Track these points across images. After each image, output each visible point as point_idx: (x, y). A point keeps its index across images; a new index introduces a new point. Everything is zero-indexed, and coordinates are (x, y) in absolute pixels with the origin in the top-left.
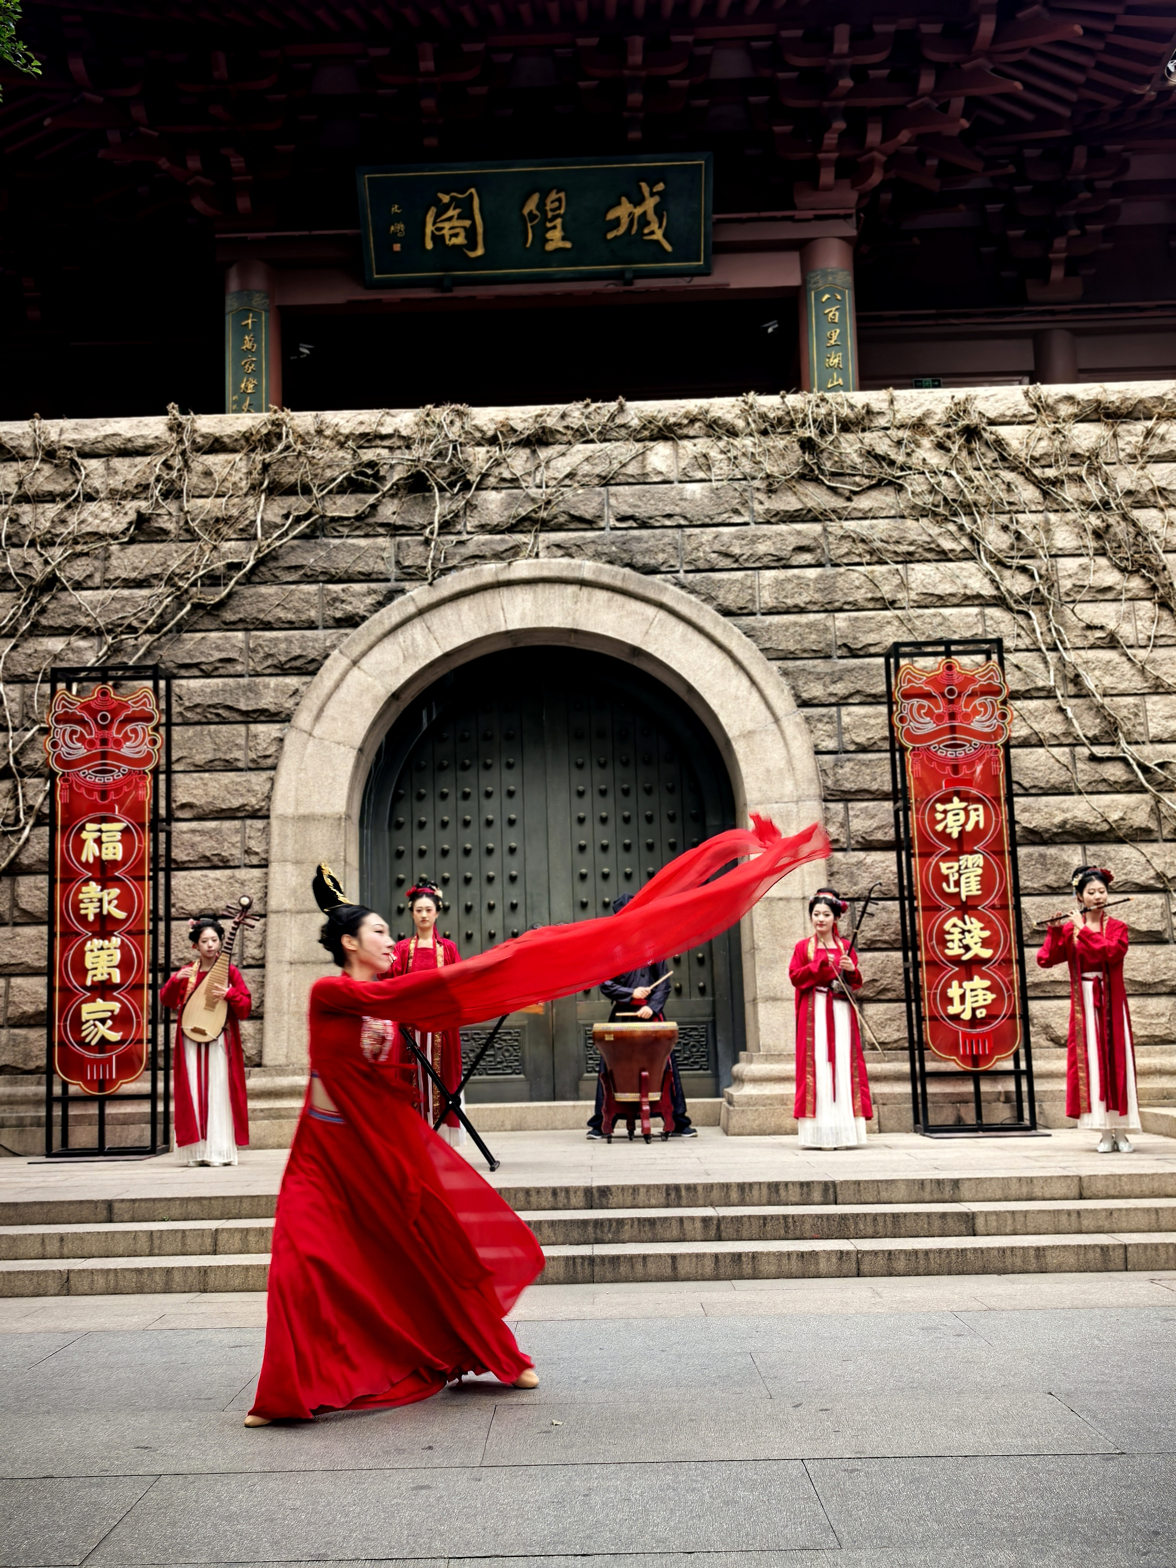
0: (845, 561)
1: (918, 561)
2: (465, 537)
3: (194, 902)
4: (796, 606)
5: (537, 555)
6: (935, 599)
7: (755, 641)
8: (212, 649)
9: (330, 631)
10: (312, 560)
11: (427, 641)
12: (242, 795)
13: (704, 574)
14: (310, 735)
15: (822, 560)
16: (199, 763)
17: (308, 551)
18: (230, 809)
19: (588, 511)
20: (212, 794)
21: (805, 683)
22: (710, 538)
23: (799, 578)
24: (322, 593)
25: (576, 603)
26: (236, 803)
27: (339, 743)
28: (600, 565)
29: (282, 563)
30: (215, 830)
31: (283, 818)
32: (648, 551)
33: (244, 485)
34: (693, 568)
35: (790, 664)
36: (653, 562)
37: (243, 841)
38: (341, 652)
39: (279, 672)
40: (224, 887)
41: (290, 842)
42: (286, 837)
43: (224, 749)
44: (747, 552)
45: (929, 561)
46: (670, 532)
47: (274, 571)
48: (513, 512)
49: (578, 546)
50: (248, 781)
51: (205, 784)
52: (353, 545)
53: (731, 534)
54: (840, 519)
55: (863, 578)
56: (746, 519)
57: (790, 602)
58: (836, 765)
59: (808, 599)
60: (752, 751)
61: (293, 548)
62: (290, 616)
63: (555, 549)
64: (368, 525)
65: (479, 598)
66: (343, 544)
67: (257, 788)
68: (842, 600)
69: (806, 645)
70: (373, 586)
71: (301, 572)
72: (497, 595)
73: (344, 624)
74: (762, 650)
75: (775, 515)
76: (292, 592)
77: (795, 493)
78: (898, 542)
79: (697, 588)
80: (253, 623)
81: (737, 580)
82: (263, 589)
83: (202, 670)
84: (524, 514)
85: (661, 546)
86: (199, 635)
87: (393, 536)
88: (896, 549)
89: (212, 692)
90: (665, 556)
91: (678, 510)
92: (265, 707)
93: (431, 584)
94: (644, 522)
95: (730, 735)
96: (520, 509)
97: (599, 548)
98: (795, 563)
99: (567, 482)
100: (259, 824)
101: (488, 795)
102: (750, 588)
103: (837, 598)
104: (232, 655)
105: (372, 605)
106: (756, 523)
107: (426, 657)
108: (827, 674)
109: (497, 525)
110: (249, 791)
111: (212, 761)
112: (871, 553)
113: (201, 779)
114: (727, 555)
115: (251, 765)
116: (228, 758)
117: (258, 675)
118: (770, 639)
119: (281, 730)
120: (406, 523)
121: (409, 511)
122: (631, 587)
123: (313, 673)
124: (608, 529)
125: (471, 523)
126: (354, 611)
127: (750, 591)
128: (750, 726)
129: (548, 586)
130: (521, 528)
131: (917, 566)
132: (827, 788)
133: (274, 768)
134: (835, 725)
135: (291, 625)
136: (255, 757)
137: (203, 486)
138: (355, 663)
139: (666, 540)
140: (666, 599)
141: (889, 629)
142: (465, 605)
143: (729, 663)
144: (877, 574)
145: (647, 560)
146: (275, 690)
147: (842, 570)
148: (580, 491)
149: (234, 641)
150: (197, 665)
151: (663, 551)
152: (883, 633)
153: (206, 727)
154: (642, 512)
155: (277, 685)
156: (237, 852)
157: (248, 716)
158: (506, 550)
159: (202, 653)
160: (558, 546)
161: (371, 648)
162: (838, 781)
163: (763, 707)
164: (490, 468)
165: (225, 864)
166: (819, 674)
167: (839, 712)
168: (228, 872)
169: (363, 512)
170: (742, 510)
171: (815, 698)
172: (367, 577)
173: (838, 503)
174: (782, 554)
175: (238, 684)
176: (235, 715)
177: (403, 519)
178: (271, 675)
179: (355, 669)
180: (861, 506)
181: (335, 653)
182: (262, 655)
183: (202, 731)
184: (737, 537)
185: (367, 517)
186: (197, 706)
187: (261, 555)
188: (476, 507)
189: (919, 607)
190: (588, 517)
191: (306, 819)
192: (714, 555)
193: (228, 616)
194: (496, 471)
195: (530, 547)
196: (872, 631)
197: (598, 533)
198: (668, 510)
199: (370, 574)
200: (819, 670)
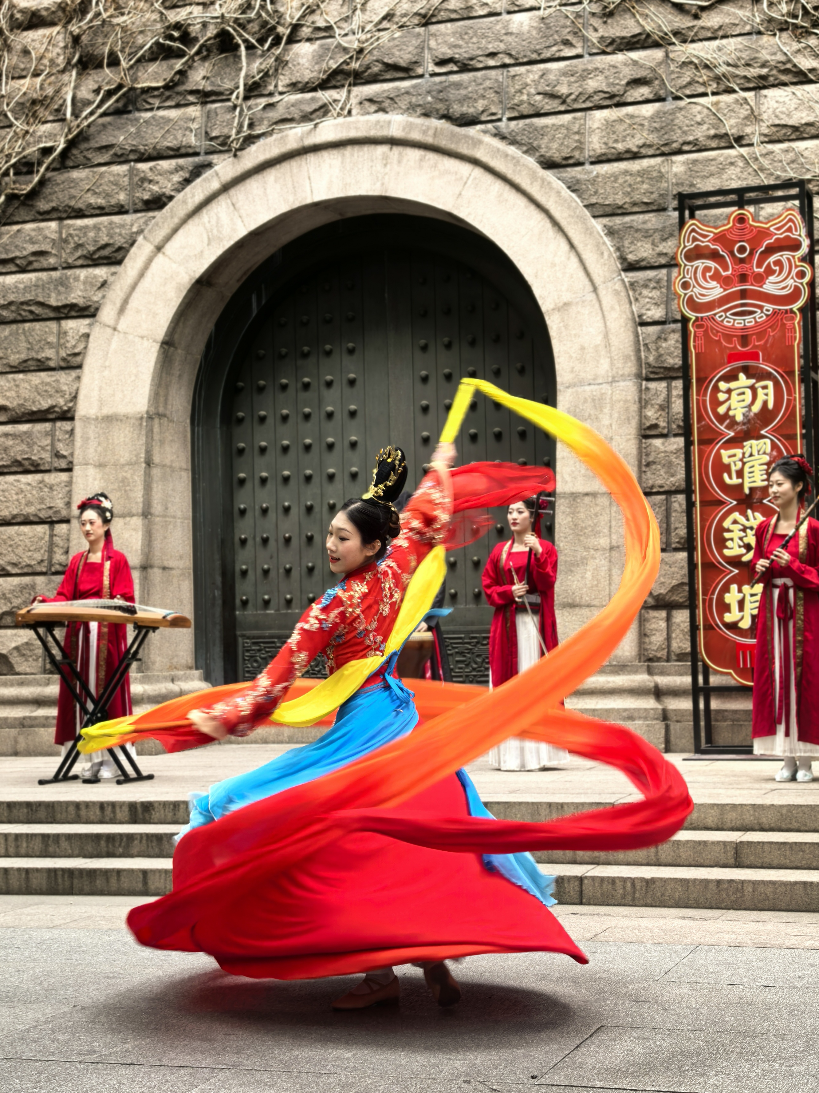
0: (688, 92)
1: (774, 86)
2: (277, 98)
3: (7, 507)
4: (628, 151)
5: (350, 112)
6: (789, 132)
7: (579, 197)
8: (26, 242)
9: (139, 215)
10: (122, 138)
11: (232, 220)
12: (51, 396)
13: (528, 121)
14: (115, 329)
15: (662, 93)
16: (13, 364)
17: (119, 129)
18: (40, 411)
19: (403, 58)
20: (23, 395)
21: (632, 243)
22: (537, 77)
23: (632, 117)
24: (132, 172)
25: (385, 165)
26: (45, 404)
27: (142, 337)
28: (411, 119)
29: (93, 144)
30: (25, 433)
31: (87, 419)
32: (467, 98)
33: (61, 61)
34: (515, 114)
35: (618, 221)
36: (471, 110)
37: (53, 445)
38: (145, 238)
39: (90, 263)
40: (34, 492)
41: (93, 444)
42: (88, 438)
43: (36, 348)
44: (576, 90)
45: (785, 84)
46: (493, 73)
47: (86, 153)
48: (324, 66)
49: (392, 99)
50: (57, 381)
51: (17, 386)
52: (162, 117)
53: (559, 70)
54: (684, 41)
55: (705, 111)
56: (579, 51)
57: (620, 147)
58: (659, 338)
59: (641, 142)
60: (566, 327)
61: (104, 126)
62: (101, 201)
63: (367, 104)
64: (178, 93)
65: (285, 167)
66: (153, 117)
67: (65, 388)
68: (681, 141)
69: (637, 197)
70: (181, 161)
71: (111, 152)
72: (303, 162)
73: (153, 206)
74: (586, 206)
75: (611, 44)
76: (102, 175)
77: (634, 16)
78: (748, 65)
79: (518, 138)
80: (66, 211)
81: (562, 126)
82: (75, 174)
83: (17, 265)
84: (334, 66)
85: (481, 92)
86: (16, 228)
87: (204, 103)
88: (746, 73)
89: (25, 287)
90: (485, 102)
91: (502, 47)
92: (74, 301)
93: (235, 156)
94: (465, 65)
95: (544, 309)
96: (331, 62)
97: (414, 100)
98: (630, 100)
99: (385, 24)
100: (66, 426)
101: (329, 384)
102: (577, 133)
103: (675, 138)
104: (44, 247)
105: (180, 183)
106: (591, 55)
107: (230, 239)
108: (656, 230)
109: (307, 83)
110: (57, 392)
111: (25, 361)
112: (718, 79)
113: (14, 380)
114: (553, 96)
115: (63, 364)
116: (39, 357)
117: (70, 267)
118: (596, 193)
119: (90, 325)
120: (215, 88)
121: (218, 74)
122: (443, 143)
123: (119, 262)
124: (427, 76)
125: (283, 81)
126: (160, 191)
127: (577, 137)
128: (566, 297)
129: (356, 148)
130: (333, 83)
131: (770, 93)
132: (648, 365)
133: (80, 367)
134: (664, 290)
135: (102, 211)
136: (64, 355)
137: (22, 66)
138: (159, 249)
139: (488, 83)
140: (480, 154)
141: (732, 172)
142: (271, 175)
143: (548, 224)
144: (722, 105)
145: (465, 109)
146: (85, 283)
147: (682, 103)
148: (397, 34)
149: (47, 232)
150: (12, 260)
151: (483, 97)
152: (725, 177)
153: (21, 325)
154: (461, 54)
155: (86, 277)
156: (46, 456)
157: (59, 312)
158: (315, 111)
159: (16, 246)
160: (371, 100)
161: (175, 231)
162: (660, 356)
163: (581, 274)
164: (303, 16)
165: (35, 468)
166: (647, 231)
167: (669, 275)
168: (38, 477)
169: (172, 80)
170: (574, 41)
171: (643, 260)
172: (176, 153)
173: (683, 22)
174: (615, 90)
175: (51, 278)
176: (47, 311)
177: (213, 84)
178: (82, 266)
179: (160, 255)
180: (709, 24)
181: (140, 239)
182: (72, 245)
183: (17, 330)
184: (565, 74)
185: (176, 84)
186: (11, 303)
187: (70, 137)
188: (287, 62)
189: (771, 142)
190: (403, 64)
191: (110, 419)
192: (538, 98)
193: (43, 205)
194: (310, 19)
195: (340, 105)
196: (712, 175)
197: (414, 82)
198: (491, 48)
199: (179, 149)
200: (649, 226)
